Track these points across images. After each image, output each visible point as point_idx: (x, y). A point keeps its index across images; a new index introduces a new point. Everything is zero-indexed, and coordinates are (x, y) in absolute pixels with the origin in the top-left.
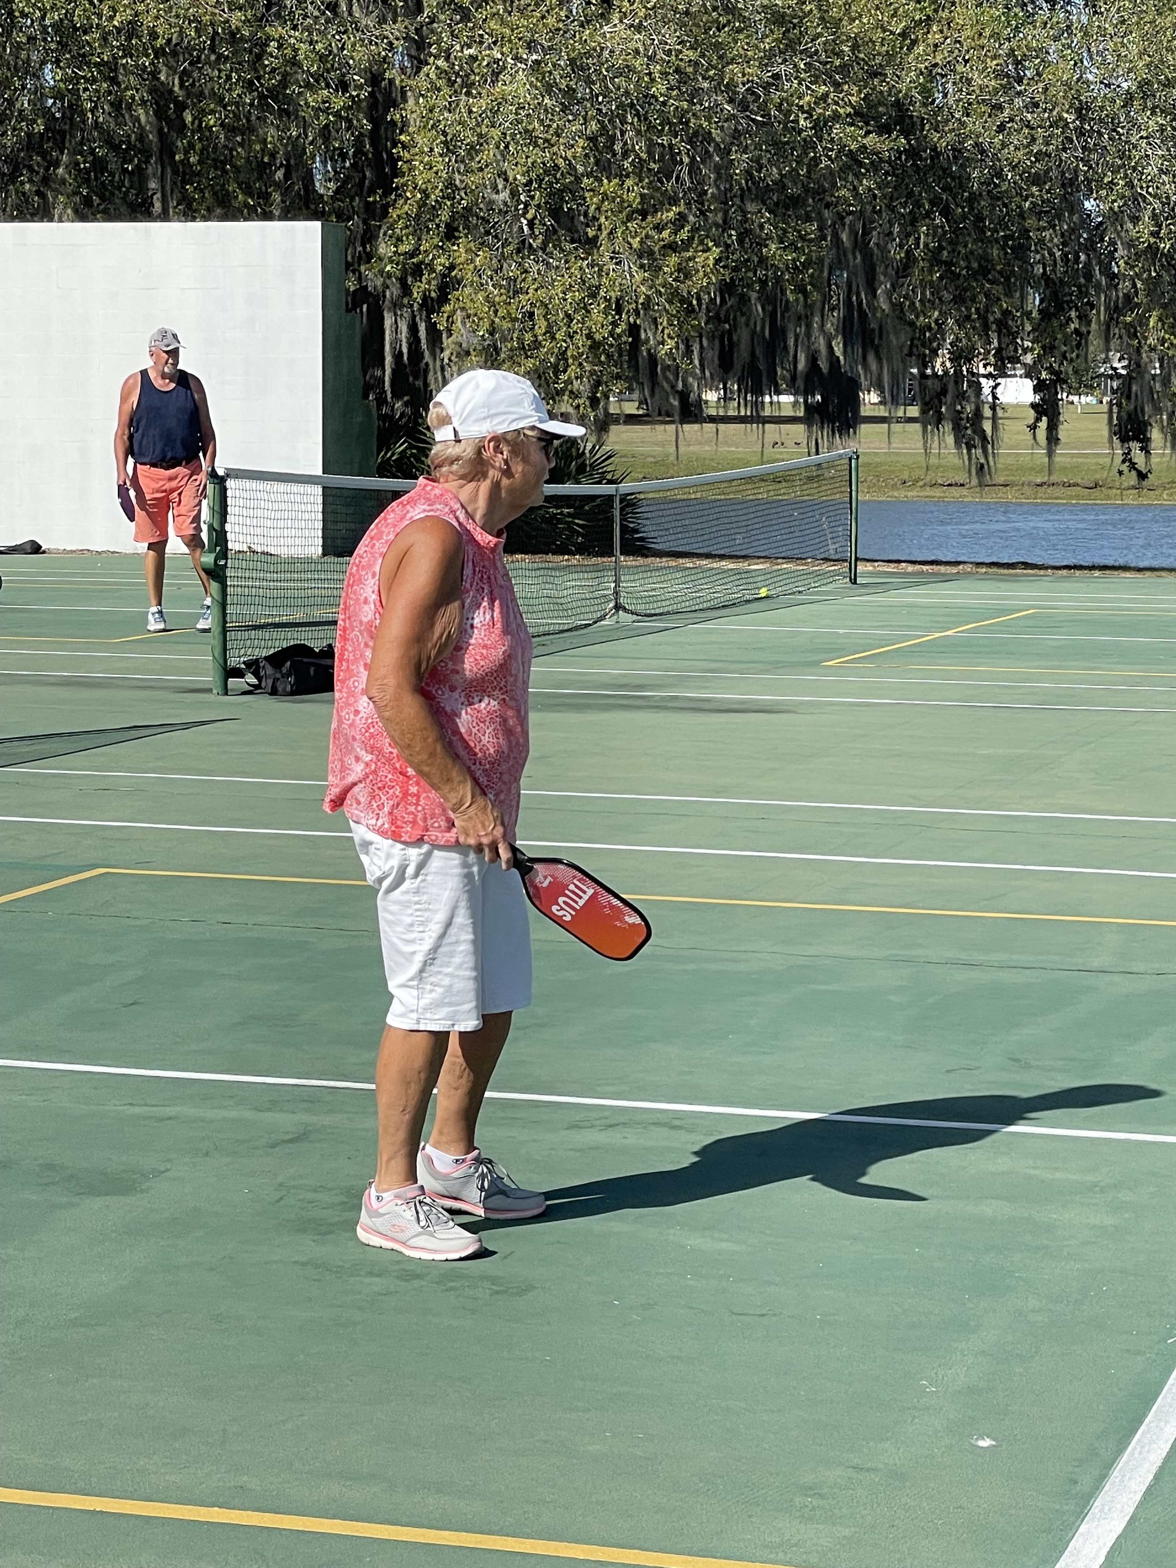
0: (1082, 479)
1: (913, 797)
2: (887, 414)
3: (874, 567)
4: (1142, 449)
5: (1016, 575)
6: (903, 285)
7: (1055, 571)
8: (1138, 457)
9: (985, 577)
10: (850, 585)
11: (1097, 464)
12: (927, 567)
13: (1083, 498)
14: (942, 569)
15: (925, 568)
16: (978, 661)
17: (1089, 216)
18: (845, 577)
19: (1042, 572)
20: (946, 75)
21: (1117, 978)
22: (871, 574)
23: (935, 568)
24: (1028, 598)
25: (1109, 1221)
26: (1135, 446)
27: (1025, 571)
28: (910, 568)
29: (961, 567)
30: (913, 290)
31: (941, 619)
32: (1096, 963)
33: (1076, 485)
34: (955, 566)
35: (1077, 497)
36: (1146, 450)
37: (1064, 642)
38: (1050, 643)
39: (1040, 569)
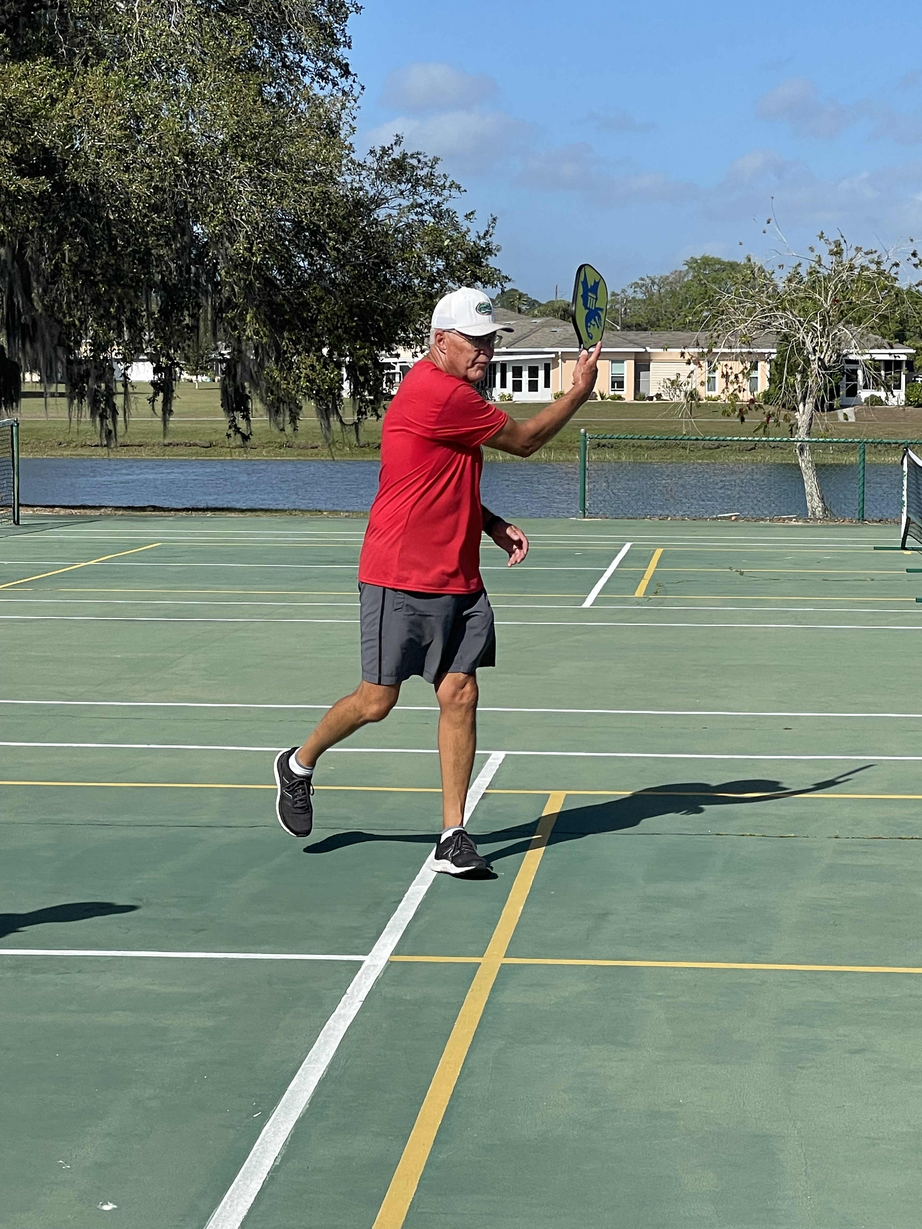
0: (200, 440)
1: (63, 693)
2: (42, 391)
3: (34, 511)
4: (243, 417)
5: (146, 516)
6: (52, 290)
7: (177, 513)
8: (242, 424)
9: (121, 518)
10: (14, 525)
11: (211, 428)
12: (76, 511)
13: (201, 455)
14: (88, 512)
15: (74, 511)
16: (115, 584)
17: (197, 237)
18: (10, 519)
19: (167, 514)
20: (82, 127)
21: (220, 831)
22: (32, 517)
23: (82, 511)
24: (155, 534)
25: (209, 1024)
26: (238, 415)
27: (153, 513)
28: (63, 512)
29: (102, 510)
30: (60, 295)
31: (87, 551)
32: (205, 819)
33: (195, 445)
34: (98, 510)
35: (196, 454)
36: (246, 417)
37: (182, 569)
38: (170, 569)
39: (165, 511)
